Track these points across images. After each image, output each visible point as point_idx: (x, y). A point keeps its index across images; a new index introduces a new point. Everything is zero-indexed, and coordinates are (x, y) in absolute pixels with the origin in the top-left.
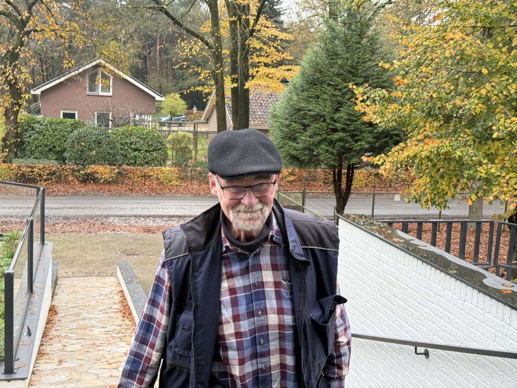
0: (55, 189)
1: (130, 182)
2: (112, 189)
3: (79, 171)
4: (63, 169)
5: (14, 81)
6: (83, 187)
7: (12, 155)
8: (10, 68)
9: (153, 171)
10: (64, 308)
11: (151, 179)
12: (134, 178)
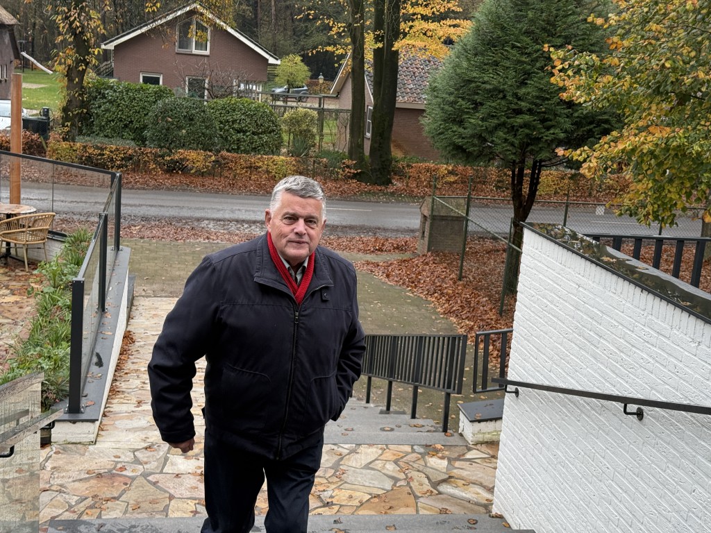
0: (132, 180)
1: (230, 174)
2: (206, 183)
3: (163, 156)
4: (143, 152)
5: (80, 29)
6: (169, 179)
7: (75, 132)
8: (75, 11)
9: (263, 161)
10: (142, 336)
11: (259, 172)
12: (236, 170)
